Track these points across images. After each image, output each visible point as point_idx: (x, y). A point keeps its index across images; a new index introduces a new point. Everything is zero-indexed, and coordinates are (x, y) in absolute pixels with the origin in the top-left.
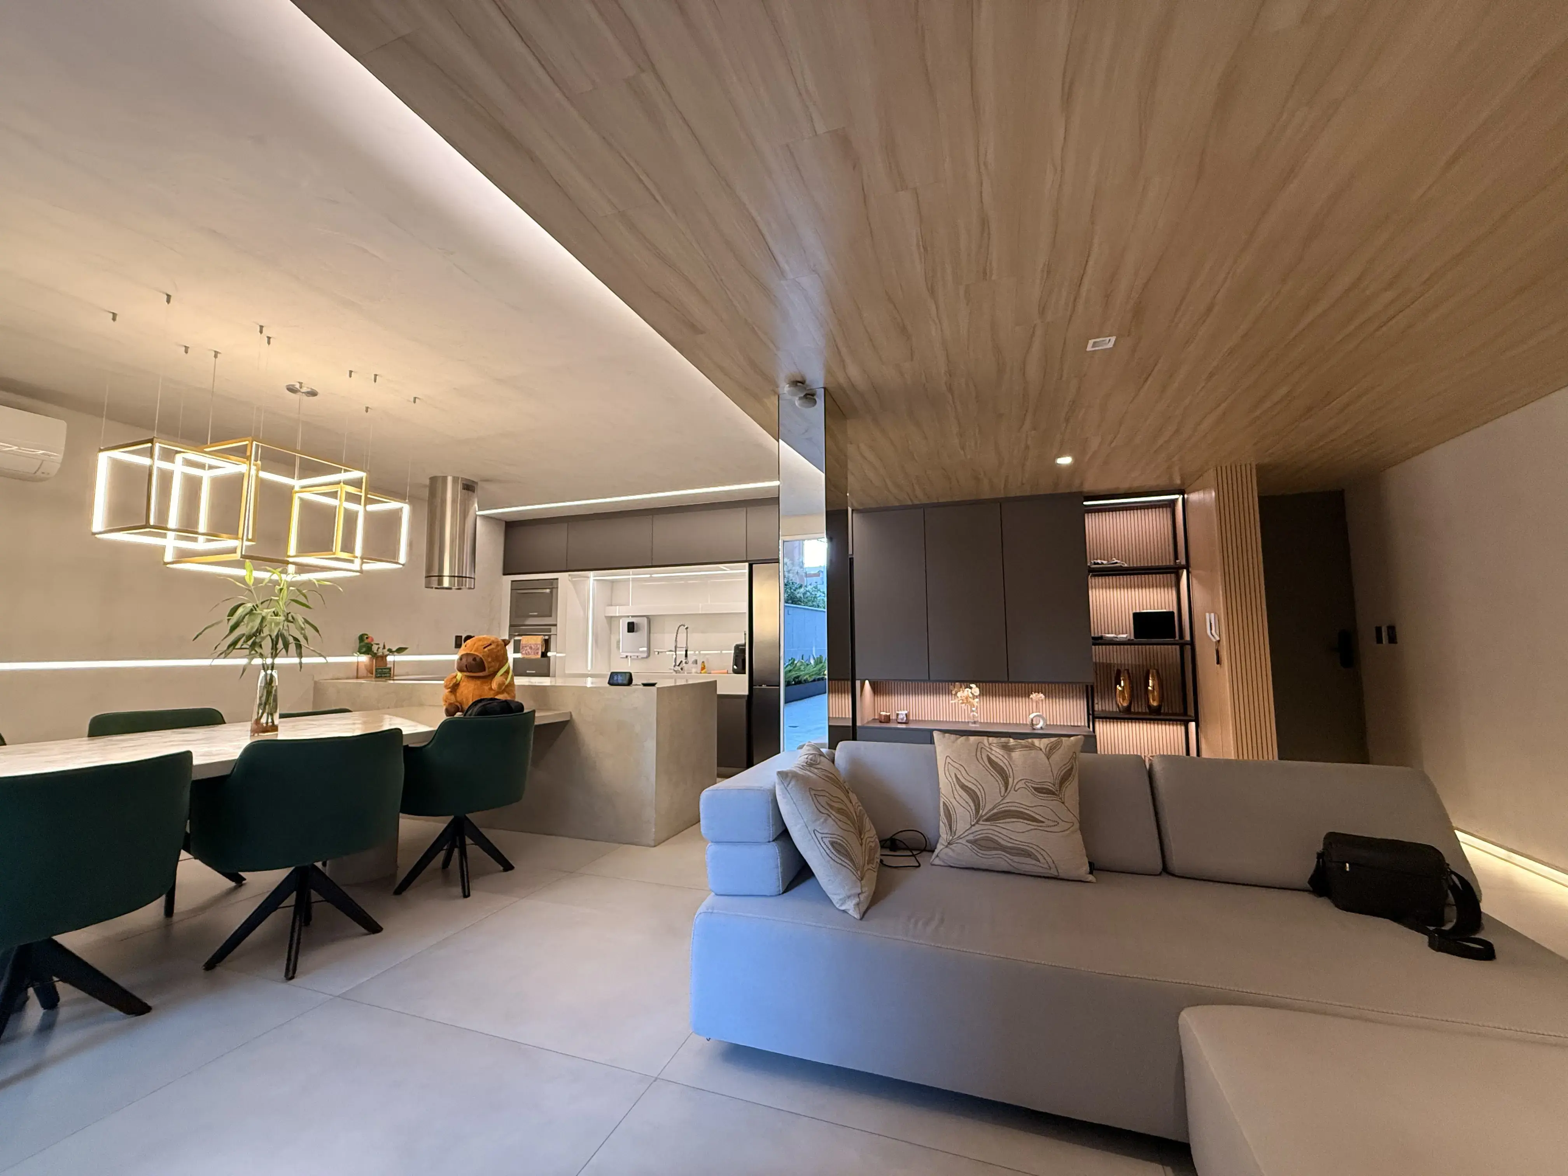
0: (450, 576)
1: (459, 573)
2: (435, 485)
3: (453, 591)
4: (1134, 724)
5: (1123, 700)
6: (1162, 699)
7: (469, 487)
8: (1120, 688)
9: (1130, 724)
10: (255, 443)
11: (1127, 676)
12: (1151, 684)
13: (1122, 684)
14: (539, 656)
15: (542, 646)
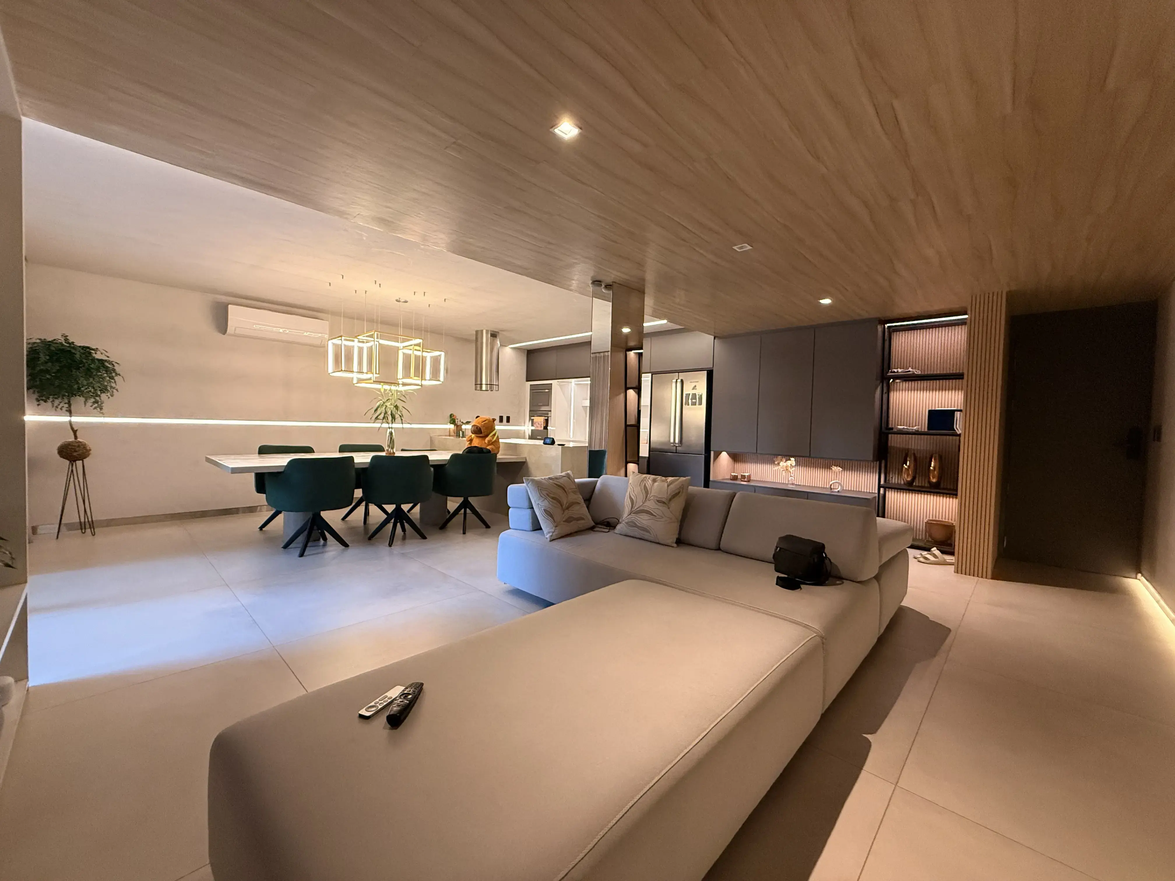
0: (486, 384)
1: (490, 382)
2: (478, 334)
3: (489, 391)
4: (914, 495)
5: (908, 476)
6: (940, 478)
7: (494, 335)
8: (906, 467)
9: (911, 494)
10: (376, 333)
11: (913, 458)
12: (932, 465)
13: (908, 464)
14: (542, 428)
15: (544, 422)
